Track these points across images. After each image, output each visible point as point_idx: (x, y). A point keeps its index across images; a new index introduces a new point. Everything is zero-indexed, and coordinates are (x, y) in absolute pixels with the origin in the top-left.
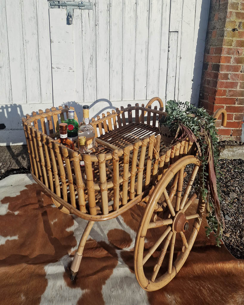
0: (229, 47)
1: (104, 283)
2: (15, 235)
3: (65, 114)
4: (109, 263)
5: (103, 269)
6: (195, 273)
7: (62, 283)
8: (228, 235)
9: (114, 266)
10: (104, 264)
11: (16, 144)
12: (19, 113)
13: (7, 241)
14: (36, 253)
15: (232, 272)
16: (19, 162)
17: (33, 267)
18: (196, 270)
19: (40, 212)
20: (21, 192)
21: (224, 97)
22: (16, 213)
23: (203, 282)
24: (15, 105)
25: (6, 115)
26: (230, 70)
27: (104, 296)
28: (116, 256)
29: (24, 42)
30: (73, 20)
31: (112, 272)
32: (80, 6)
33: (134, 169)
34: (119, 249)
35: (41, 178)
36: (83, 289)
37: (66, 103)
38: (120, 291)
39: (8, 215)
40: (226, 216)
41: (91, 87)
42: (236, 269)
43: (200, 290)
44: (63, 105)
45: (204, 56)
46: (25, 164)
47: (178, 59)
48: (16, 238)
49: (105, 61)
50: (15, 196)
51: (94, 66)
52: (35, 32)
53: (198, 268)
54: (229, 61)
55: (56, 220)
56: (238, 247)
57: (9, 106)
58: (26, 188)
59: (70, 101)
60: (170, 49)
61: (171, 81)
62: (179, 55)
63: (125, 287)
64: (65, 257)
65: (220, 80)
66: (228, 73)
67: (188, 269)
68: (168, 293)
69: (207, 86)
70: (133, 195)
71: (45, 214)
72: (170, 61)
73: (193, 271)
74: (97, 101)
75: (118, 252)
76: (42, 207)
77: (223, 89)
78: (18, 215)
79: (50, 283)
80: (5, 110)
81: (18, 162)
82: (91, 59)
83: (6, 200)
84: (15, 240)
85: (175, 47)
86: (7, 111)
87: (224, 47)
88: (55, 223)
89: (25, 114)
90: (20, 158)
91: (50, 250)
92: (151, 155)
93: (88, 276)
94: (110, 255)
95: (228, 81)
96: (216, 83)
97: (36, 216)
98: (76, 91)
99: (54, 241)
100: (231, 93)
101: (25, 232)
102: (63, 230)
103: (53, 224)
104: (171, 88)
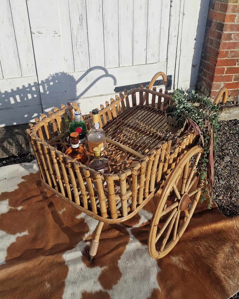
0: (235, 4)
1: (119, 258)
2: (24, 231)
4: (122, 241)
5: (117, 247)
6: (194, 235)
7: (82, 265)
8: (221, 198)
9: (126, 243)
10: (118, 243)
13: (18, 238)
14: (51, 244)
15: (222, 229)
16: (7, 149)
17: (51, 258)
18: (195, 233)
19: (45, 204)
20: (19, 185)
21: (226, 58)
22: (19, 208)
23: (200, 242)
26: (234, 30)
27: (121, 269)
28: (127, 234)
31: (125, 248)
34: (129, 227)
36: (101, 267)
37: (54, 74)
38: (134, 262)
39: (11, 211)
40: (221, 181)
41: (82, 53)
42: (225, 226)
43: (198, 248)
44: (49, 77)
45: (209, 11)
46: (14, 151)
47: (181, 15)
48: (26, 233)
49: (98, 21)
50: (13, 190)
51: (85, 28)
53: (196, 231)
54: (233, 20)
55: (64, 209)
56: (228, 206)
58: (23, 180)
59: (58, 72)
60: (173, 4)
61: (173, 41)
62: (182, 11)
63: (138, 258)
64: (80, 243)
65: (223, 41)
66: (232, 32)
67: (189, 233)
68: (173, 256)
69: (209, 46)
70: (147, 194)
71: (51, 205)
72: (172, 18)
73: (193, 234)
74: (90, 70)
75: (129, 230)
76: (45, 198)
77: (225, 50)
78: (22, 210)
79: (71, 268)
81: (5, 150)
82: (81, 20)
83: (4, 196)
84: (25, 236)
87: (229, 4)
88: (64, 213)
89: (3, 92)
90: (5, 144)
91: (64, 238)
92: (163, 158)
93: (105, 255)
94: (122, 234)
95: (231, 41)
96: (220, 43)
97: (43, 208)
98: (64, 59)
99: (66, 230)
100: (233, 54)
101: (35, 226)
102: (73, 218)
103: (62, 213)
104: (172, 49)
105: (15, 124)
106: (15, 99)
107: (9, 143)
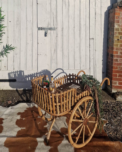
0: (117, 47)
1: (59, 145)
2: (24, 127)
3: (44, 78)
4: (60, 139)
5: (59, 141)
7: (43, 144)
9: (62, 140)
10: (58, 139)
11: (20, 89)
12: (22, 74)
13: (22, 129)
14: (33, 134)
17: (32, 138)
19: (33, 119)
20: (25, 111)
21: (117, 70)
22: (24, 119)
24: (21, 71)
25: (17, 75)
26: (118, 57)
27: (58, 149)
28: (63, 137)
29: (27, 44)
30: (47, 34)
31: (61, 142)
32: (50, 29)
33: (68, 100)
35: (37, 102)
36: (51, 146)
37: (43, 70)
38: (64, 148)
39: (20, 119)
41: (54, 63)
45: (107, 49)
46: (25, 98)
47: (95, 51)
48: (25, 128)
50: (22, 112)
51: (56, 53)
52: (32, 39)
54: (117, 53)
55: (40, 123)
57: (18, 71)
58: (27, 109)
60: (90, 46)
61: (92, 61)
62: (95, 49)
63: (66, 147)
64: (44, 136)
65: (114, 62)
66: (117, 58)
70: (67, 109)
71: (35, 120)
72: (90, 51)
74: (57, 69)
76: (34, 117)
77: (116, 66)
78: (25, 120)
79: (39, 144)
80: (17, 73)
81: (22, 98)
83: (19, 114)
84: (24, 129)
85: (93, 45)
86: (18, 73)
87: (114, 47)
88: (39, 124)
89: (25, 75)
90: (22, 96)
91: (38, 133)
92: (73, 95)
93: (53, 142)
94: (61, 136)
95: (118, 62)
96: (112, 63)
98: (48, 64)
99: (39, 130)
100: (120, 68)
101: (28, 126)
102: (43, 127)
104: (92, 64)
105: (27, 89)
106: (29, 79)
107: (24, 96)
